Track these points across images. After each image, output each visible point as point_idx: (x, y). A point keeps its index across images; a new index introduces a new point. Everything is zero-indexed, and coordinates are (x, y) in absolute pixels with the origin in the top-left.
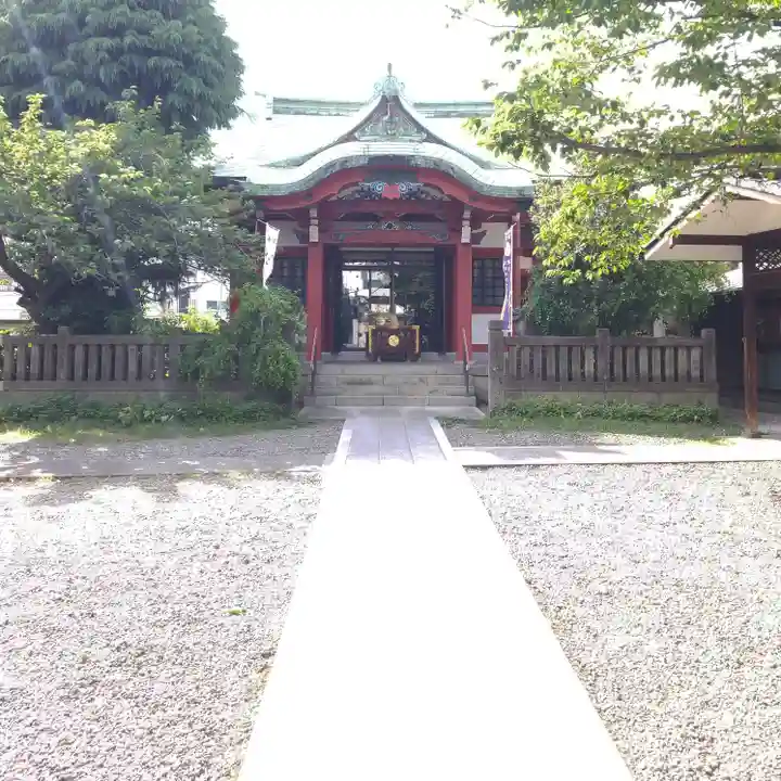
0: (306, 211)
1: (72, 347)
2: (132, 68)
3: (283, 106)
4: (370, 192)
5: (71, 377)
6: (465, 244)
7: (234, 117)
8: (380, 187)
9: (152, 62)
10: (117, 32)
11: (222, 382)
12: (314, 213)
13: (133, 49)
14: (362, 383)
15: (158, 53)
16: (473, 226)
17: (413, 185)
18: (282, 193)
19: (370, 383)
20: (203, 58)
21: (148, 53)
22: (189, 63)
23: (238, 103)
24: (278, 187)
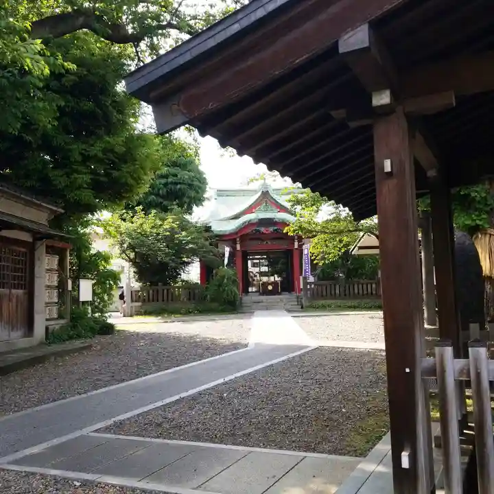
0: (235, 239)
1: (163, 290)
2: (171, 190)
3: (221, 193)
4: (259, 231)
5: (163, 301)
6: (296, 249)
7: (203, 201)
8: (263, 230)
9: (179, 186)
10: (166, 176)
11: (213, 300)
12: (238, 239)
13: (172, 183)
14: (259, 302)
15: (180, 183)
16: (299, 242)
17: (276, 228)
18: (227, 233)
19: (262, 302)
20: (195, 183)
21: (176, 184)
22: (190, 186)
23: (205, 196)
24: (226, 231)
